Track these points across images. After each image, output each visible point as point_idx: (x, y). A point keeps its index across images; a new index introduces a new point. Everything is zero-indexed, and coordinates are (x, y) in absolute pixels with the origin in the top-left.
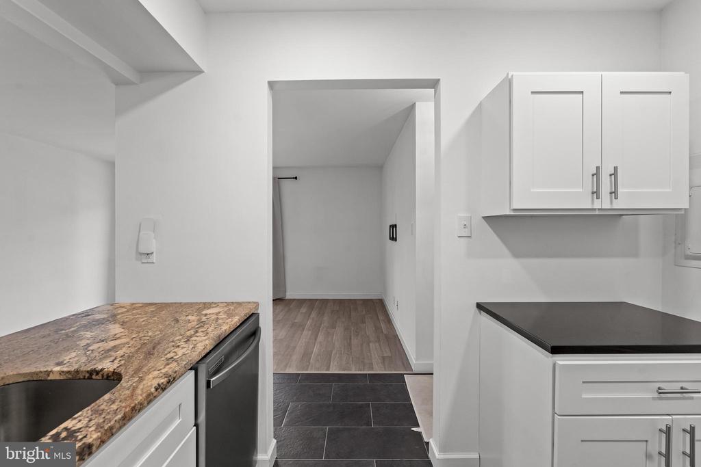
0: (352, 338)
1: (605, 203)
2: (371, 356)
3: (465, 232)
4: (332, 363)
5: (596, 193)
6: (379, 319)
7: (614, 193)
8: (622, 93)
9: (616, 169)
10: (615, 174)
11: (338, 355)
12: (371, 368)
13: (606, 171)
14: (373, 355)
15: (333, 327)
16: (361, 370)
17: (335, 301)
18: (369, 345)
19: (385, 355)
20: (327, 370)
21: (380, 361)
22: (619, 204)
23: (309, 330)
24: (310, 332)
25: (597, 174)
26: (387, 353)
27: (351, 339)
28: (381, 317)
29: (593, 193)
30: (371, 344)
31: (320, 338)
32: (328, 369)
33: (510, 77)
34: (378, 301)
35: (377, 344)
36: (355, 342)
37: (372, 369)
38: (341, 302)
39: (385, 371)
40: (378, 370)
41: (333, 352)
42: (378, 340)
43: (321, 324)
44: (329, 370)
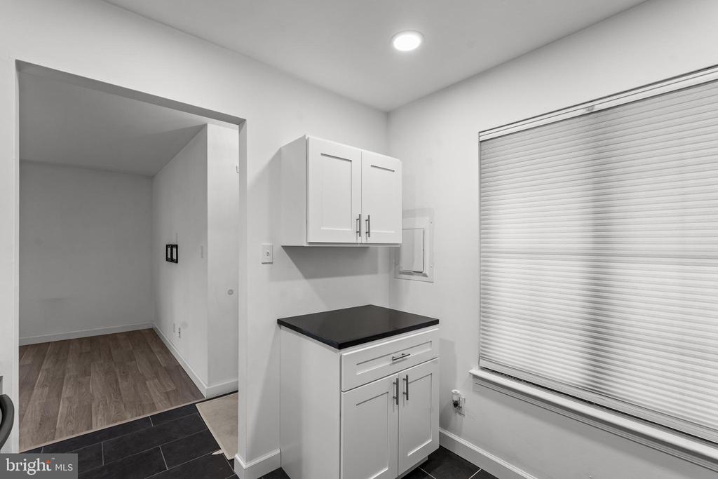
0: (120, 380)
1: (363, 240)
2: (151, 396)
3: (268, 259)
4: (94, 419)
5: (359, 232)
6: (152, 351)
7: (368, 233)
8: (372, 166)
9: (369, 216)
10: (368, 220)
11: (101, 407)
12: (153, 407)
13: (364, 218)
14: (153, 395)
15: (86, 373)
16: (140, 415)
17: (81, 340)
18: (146, 384)
19: (169, 389)
20: (88, 429)
21: (162, 398)
22: (371, 240)
23: (43, 386)
24: (47, 389)
25: (359, 219)
26: (171, 387)
27: (117, 382)
28: (155, 349)
29: (357, 232)
30: (147, 382)
31: (67, 392)
32: (90, 427)
33: (307, 138)
34: (147, 331)
35: (156, 380)
36: (123, 385)
37: (154, 409)
38: (92, 340)
39: (172, 406)
40: (162, 408)
41: (94, 405)
42: (157, 375)
43: (64, 375)
44: (91, 429)
